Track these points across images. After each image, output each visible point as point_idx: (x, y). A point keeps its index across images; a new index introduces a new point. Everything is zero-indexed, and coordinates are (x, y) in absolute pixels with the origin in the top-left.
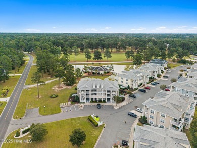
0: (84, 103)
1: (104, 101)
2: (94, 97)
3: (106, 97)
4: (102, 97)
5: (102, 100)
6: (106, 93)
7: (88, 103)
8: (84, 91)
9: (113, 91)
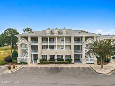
0: (26, 63)
1: (69, 61)
2: (48, 52)
3: (72, 53)
4: (65, 52)
5: (64, 58)
6: (73, 43)
7: (35, 65)
8: (26, 38)
9: (87, 38)
